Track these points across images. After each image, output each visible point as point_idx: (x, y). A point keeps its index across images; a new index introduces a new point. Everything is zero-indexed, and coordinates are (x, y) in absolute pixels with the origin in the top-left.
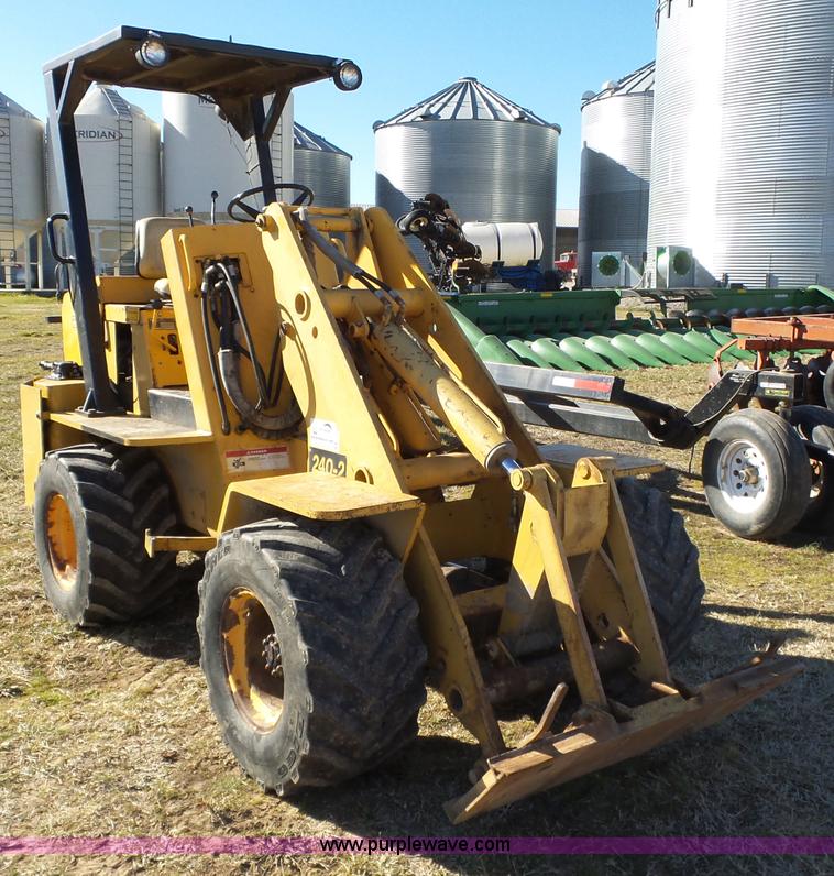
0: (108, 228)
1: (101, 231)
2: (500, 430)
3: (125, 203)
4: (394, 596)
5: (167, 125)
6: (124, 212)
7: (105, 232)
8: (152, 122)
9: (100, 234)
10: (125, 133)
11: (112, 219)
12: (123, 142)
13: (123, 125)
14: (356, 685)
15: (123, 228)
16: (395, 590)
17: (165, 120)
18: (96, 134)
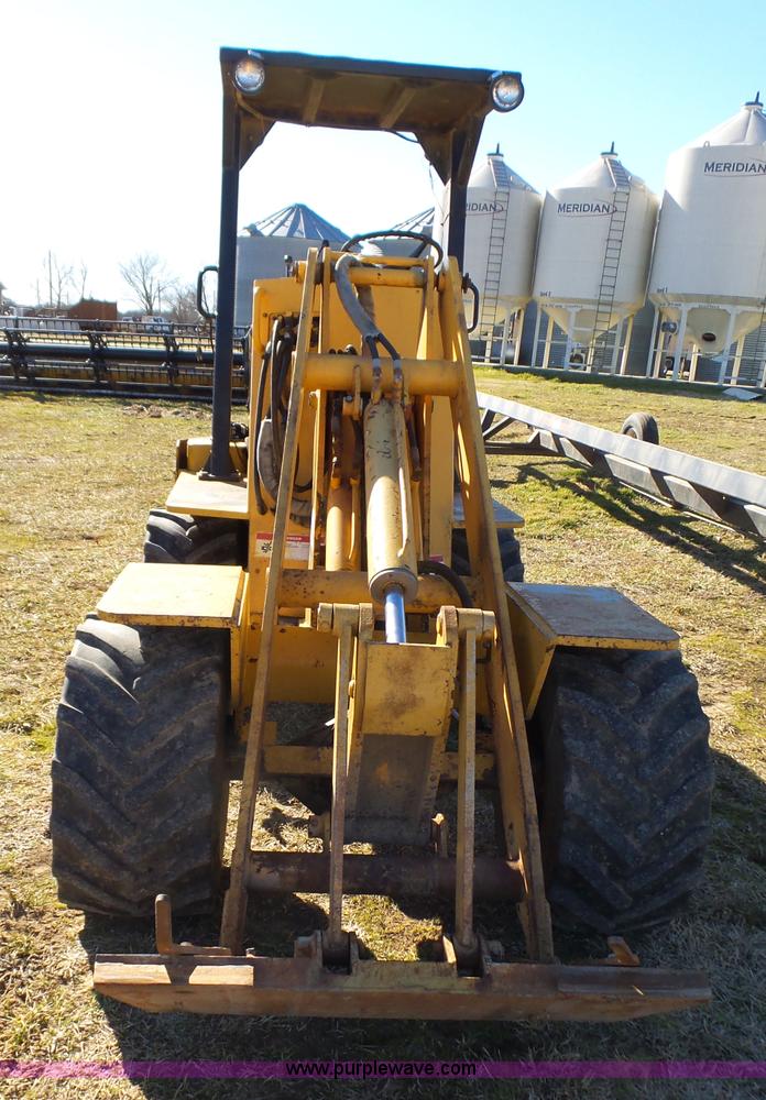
0: (586, 307)
1: (578, 309)
2: (401, 552)
3: (607, 281)
4: (190, 727)
5: (667, 198)
6: (605, 290)
7: (581, 311)
8: (652, 193)
9: (577, 313)
10: (620, 207)
11: (592, 297)
12: (617, 216)
13: (620, 197)
14: (102, 816)
15: (601, 308)
16: (195, 722)
17: (666, 192)
18: (591, 208)
